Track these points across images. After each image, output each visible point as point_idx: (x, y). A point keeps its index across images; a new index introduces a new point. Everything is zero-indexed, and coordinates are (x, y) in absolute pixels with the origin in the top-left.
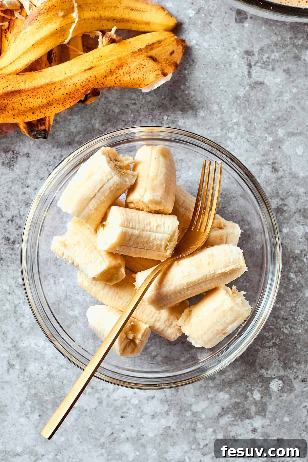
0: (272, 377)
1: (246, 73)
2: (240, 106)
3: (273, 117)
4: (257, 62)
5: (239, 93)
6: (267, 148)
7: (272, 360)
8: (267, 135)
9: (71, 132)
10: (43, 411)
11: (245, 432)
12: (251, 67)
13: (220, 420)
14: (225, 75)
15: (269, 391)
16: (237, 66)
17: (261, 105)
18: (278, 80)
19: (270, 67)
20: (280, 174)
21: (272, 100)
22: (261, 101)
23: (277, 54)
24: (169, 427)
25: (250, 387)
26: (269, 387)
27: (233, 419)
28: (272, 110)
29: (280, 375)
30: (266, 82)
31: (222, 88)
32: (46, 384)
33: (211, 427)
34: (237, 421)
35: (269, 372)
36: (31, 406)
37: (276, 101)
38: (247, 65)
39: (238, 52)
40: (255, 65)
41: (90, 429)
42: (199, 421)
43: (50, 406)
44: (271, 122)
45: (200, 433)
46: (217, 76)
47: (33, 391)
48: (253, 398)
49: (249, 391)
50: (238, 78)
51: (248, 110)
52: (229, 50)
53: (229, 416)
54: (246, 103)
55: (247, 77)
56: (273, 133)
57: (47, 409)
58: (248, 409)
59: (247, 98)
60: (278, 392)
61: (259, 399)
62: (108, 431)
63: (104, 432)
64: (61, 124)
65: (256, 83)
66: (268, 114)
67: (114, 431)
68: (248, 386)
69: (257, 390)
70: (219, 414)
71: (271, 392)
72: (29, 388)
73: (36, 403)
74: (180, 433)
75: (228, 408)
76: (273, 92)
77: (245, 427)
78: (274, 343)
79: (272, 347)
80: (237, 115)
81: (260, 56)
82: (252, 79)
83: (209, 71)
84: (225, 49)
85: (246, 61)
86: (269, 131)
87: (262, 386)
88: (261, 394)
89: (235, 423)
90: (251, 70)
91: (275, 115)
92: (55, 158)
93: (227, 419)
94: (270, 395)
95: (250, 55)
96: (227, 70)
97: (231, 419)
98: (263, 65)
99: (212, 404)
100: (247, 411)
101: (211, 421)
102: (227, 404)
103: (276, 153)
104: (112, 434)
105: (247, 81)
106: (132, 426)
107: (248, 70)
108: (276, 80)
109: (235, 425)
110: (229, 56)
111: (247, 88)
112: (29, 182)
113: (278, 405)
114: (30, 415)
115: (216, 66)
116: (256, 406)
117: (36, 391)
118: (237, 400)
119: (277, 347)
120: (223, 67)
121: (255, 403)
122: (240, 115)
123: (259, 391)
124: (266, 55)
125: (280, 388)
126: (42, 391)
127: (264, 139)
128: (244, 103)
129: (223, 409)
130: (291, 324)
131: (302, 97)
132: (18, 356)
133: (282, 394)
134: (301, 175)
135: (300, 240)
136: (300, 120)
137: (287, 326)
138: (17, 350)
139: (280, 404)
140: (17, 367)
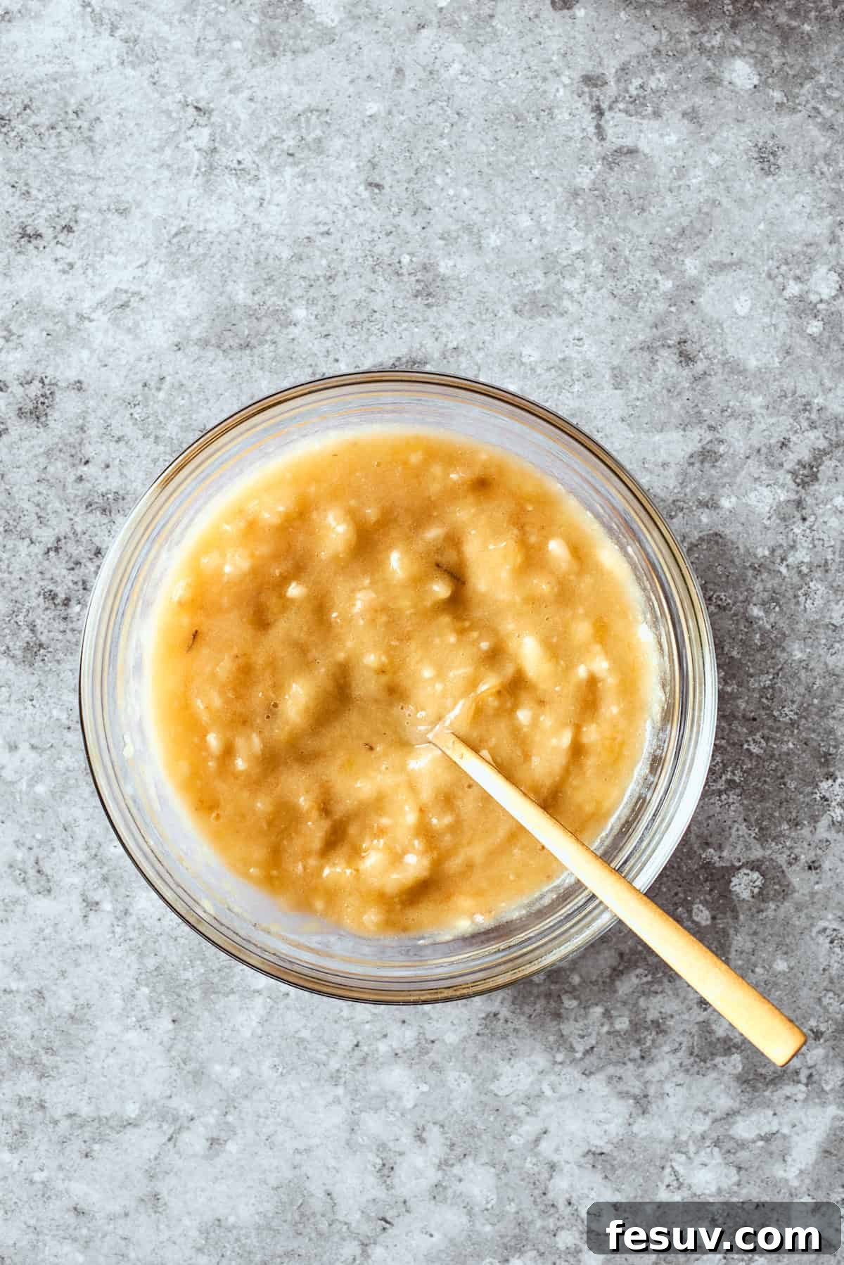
0: (733, 866)
1: (591, 130)
2: (584, 211)
3: (668, 230)
4: (616, 101)
5: (578, 180)
6: (661, 307)
7: (729, 823)
8: (659, 277)
9: (179, 318)
10: (180, 1008)
11: (684, 1007)
12: (601, 114)
13: (618, 983)
14: (541, 141)
15: (731, 900)
16: (567, 117)
17: (636, 204)
18: (672, 139)
19: (650, 109)
20: (700, 366)
21: (663, 190)
22: (634, 195)
23: (662, 76)
24: (495, 1015)
25: (681, 895)
26: (730, 891)
27: (649, 978)
28: (665, 212)
29: (753, 857)
30: (643, 146)
31: (536, 173)
32: (182, 941)
33: (597, 1005)
34: (660, 982)
35: (725, 854)
36: (150, 1000)
37: (671, 190)
38: (593, 111)
39: (567, 81)
40: (611, 108)
41: (302, 1040)
42: (566, 992)
43: (196, 995)
44: (664, 243)
45: (572, 1022)
46: (522, 146)
47: (151, 962)
48: (693, 922)
49: (682, 905)
50: (572, 143)
51: (606, 220)
52: (545, 79)
53: (639, 971)
54: (600, 203)
55: (595, 140)
56: (672, 269)
57: (191, 1002)
59: (600, 192)
60: (750, 899)
61: (708, 922)
62: (346, 1041)
63: (336, 1043)
64: (153, 300)
65: (619, 151)
66: (656, 225)
67: (360, 1038)
68: (676, 894)
69: (701, 902)
70: (614, 969)
71: (736, 902)
72: (141, 955)
73: (161, 989)
74: (523, 1027)
76: (662, 169)
77: (682, 995)
78: (729, 782)
79: (725, 791)
80: (580, 234)
81: (622, 85)
82: (606, 144)
83: (501, 134)
84: (536, 77)
85: (587, 100)
86: (662, 265)
87: (711, 890)
88: (712, 909)
89: (656, 987)
90: (602, 123)
91: (671, 227)
92: (145, 385)
93: (635, 981)
94: (734, 910)
95: (596, 86)
96: (543, 128)
97: (645, 980)
98: (631, 107)
101: (595, 988)
103: (686, 317)
104: (357, 1045)
105: (595, 148)
106: (404, 1022)
107: (595, 123)
108: (667, 138)
109: (656, 993)
110: (545, 92)
111: (599, 167)
112: (89, 451)
113: (755, 933)
114: (149, 1023)
115: (517, 120)
117: (159, 959)
119: (738, 791)
120: (534, 121)
122: (587, 234)
123: (705, 903)
124: (637, 82)
125: (756, 890)
126: (175, 959)
127: (652, 285)
128: (594, 204)
129: (621, 955)
130: (766, 731)
131: (735, 173)
132: (105, 879)
133: (763, 906)
134: (753, 363)
135: (767, 523)
136: (736, 230)
137: (758, 737)
138: (102, 864)
139: (760, 929)
140: (107, 906)
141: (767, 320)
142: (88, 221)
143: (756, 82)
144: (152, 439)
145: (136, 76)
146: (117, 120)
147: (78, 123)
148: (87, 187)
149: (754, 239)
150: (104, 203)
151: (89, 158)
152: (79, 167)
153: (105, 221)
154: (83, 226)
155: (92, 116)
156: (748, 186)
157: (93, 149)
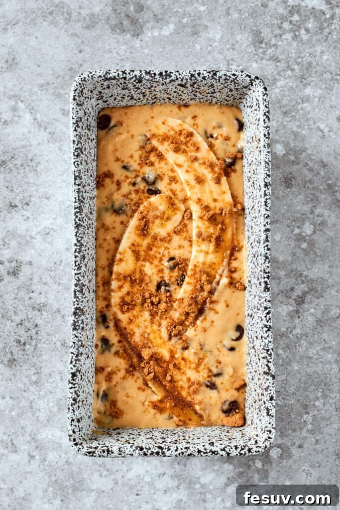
9: (68, 239)
10: (64, 496)
13: (227, 489)
15: (270, 459)
24: (181, 500)
26: (269, 455)
29: (278, 443)
32: (65, 471)
33: (219, 497)
36: (53, 492)
42: (208, 492)
43: (70, 491)
45: (210, 503)
47: (53, 479)
48: (257, 467)
49: (252, 461)
53: (235, 485)
57: (68, 494)
58: (252, 477)
60: (278, 459)
61: (261, 467)
64: (58, 232)
69: (258, 459)
70: (226, 484)
71: (272, 460)
72: (50, 476)
73: (57, 489)
74: (192, 505)
75: (233, 477)
88: (262, 462)
92: (55, 263)
93: (233, 488)
94: (271, 462)
99: (218, 475)
100: (251, 479)
101: (219, 491)
102: (232, 474)
106: (147, 502)
112: (33, 288)
114: (52, 501)
116: (258, 474)
117: (57, 478)
118: (240, 469)
121: (258, 471)
123: (260, 460)
125: (279, 455)
126: (62, 477)
129: (228, 479)
130: (284, 396)
131: (276, 187)
132: (37, 447)
133: (281, 461)
134: (281, 259)
135: (285, 318)
136: (276, 208)
137: (280, 398)
138: (36, 442)
139: (280, 470)
140: (37, 457)
141: (286, 243)
142: (34, 201)
143: (284, 153)
144: (57, 284)
145: (53, 147)
146: (46, 163)
147: (31, 164)
148: (34, 189)
149: (282, 212)
150: (41, 194)
151: (35, 177)
152: (32, 181)
153: (41, 201)
154: (32, 203)
155: (37, 161)
156: (281, 192)
157: (37, 174)
